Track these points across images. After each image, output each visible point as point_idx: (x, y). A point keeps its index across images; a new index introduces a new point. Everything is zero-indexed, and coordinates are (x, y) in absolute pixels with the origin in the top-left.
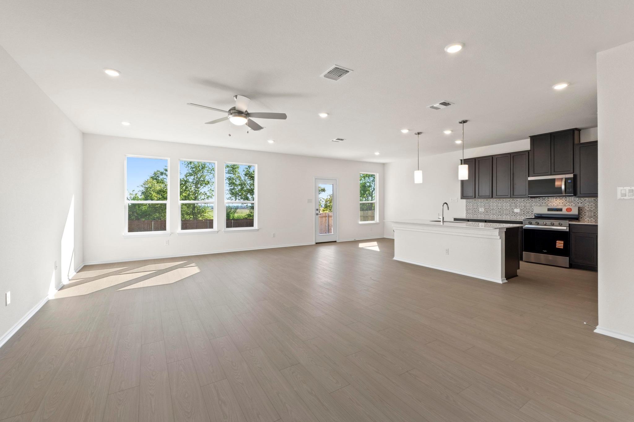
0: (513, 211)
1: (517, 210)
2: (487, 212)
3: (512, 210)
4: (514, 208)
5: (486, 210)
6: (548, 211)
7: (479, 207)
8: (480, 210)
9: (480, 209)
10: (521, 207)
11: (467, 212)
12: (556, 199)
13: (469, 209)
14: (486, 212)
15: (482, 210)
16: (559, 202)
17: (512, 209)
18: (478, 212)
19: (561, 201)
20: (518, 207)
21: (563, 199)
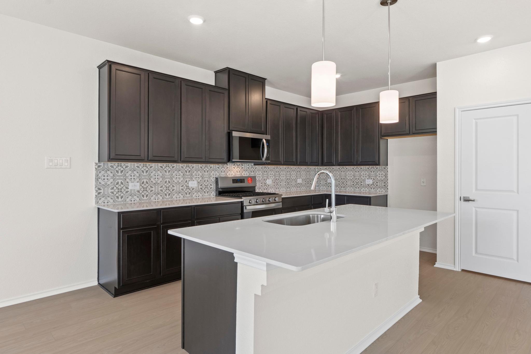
0: (188, 185)
1: (193, 184)
2: (145, 189)
3: (186, 184)
4: (189, 181)
5: (143, 185)
6: (233, 183)
7: (128, 180)
8: (130, 188)
9: (130, 184)
10: (197, 179)
11: (99, 193)
12: (234, 166)
13: (105, 186)
14: (142, 189)
15: (134, 186)
16: (237, 170)
17: (186, 181)
18: (127, 192)
19: (238, 168)
20: (194, 179)
21: (240, 166)
